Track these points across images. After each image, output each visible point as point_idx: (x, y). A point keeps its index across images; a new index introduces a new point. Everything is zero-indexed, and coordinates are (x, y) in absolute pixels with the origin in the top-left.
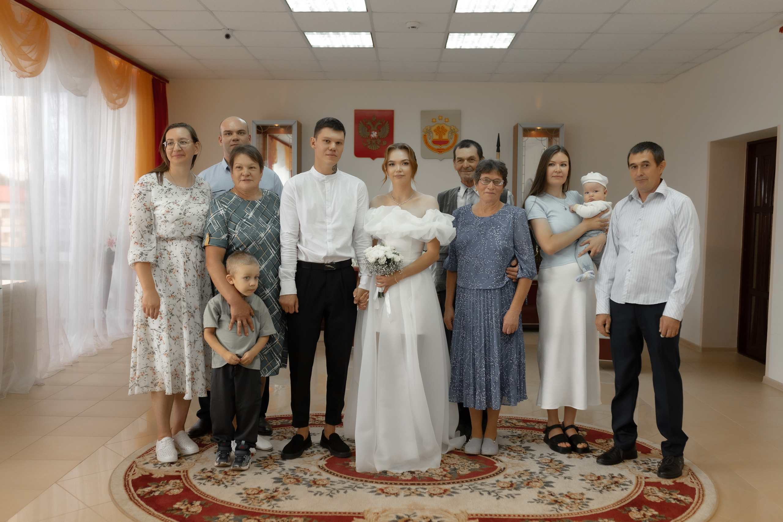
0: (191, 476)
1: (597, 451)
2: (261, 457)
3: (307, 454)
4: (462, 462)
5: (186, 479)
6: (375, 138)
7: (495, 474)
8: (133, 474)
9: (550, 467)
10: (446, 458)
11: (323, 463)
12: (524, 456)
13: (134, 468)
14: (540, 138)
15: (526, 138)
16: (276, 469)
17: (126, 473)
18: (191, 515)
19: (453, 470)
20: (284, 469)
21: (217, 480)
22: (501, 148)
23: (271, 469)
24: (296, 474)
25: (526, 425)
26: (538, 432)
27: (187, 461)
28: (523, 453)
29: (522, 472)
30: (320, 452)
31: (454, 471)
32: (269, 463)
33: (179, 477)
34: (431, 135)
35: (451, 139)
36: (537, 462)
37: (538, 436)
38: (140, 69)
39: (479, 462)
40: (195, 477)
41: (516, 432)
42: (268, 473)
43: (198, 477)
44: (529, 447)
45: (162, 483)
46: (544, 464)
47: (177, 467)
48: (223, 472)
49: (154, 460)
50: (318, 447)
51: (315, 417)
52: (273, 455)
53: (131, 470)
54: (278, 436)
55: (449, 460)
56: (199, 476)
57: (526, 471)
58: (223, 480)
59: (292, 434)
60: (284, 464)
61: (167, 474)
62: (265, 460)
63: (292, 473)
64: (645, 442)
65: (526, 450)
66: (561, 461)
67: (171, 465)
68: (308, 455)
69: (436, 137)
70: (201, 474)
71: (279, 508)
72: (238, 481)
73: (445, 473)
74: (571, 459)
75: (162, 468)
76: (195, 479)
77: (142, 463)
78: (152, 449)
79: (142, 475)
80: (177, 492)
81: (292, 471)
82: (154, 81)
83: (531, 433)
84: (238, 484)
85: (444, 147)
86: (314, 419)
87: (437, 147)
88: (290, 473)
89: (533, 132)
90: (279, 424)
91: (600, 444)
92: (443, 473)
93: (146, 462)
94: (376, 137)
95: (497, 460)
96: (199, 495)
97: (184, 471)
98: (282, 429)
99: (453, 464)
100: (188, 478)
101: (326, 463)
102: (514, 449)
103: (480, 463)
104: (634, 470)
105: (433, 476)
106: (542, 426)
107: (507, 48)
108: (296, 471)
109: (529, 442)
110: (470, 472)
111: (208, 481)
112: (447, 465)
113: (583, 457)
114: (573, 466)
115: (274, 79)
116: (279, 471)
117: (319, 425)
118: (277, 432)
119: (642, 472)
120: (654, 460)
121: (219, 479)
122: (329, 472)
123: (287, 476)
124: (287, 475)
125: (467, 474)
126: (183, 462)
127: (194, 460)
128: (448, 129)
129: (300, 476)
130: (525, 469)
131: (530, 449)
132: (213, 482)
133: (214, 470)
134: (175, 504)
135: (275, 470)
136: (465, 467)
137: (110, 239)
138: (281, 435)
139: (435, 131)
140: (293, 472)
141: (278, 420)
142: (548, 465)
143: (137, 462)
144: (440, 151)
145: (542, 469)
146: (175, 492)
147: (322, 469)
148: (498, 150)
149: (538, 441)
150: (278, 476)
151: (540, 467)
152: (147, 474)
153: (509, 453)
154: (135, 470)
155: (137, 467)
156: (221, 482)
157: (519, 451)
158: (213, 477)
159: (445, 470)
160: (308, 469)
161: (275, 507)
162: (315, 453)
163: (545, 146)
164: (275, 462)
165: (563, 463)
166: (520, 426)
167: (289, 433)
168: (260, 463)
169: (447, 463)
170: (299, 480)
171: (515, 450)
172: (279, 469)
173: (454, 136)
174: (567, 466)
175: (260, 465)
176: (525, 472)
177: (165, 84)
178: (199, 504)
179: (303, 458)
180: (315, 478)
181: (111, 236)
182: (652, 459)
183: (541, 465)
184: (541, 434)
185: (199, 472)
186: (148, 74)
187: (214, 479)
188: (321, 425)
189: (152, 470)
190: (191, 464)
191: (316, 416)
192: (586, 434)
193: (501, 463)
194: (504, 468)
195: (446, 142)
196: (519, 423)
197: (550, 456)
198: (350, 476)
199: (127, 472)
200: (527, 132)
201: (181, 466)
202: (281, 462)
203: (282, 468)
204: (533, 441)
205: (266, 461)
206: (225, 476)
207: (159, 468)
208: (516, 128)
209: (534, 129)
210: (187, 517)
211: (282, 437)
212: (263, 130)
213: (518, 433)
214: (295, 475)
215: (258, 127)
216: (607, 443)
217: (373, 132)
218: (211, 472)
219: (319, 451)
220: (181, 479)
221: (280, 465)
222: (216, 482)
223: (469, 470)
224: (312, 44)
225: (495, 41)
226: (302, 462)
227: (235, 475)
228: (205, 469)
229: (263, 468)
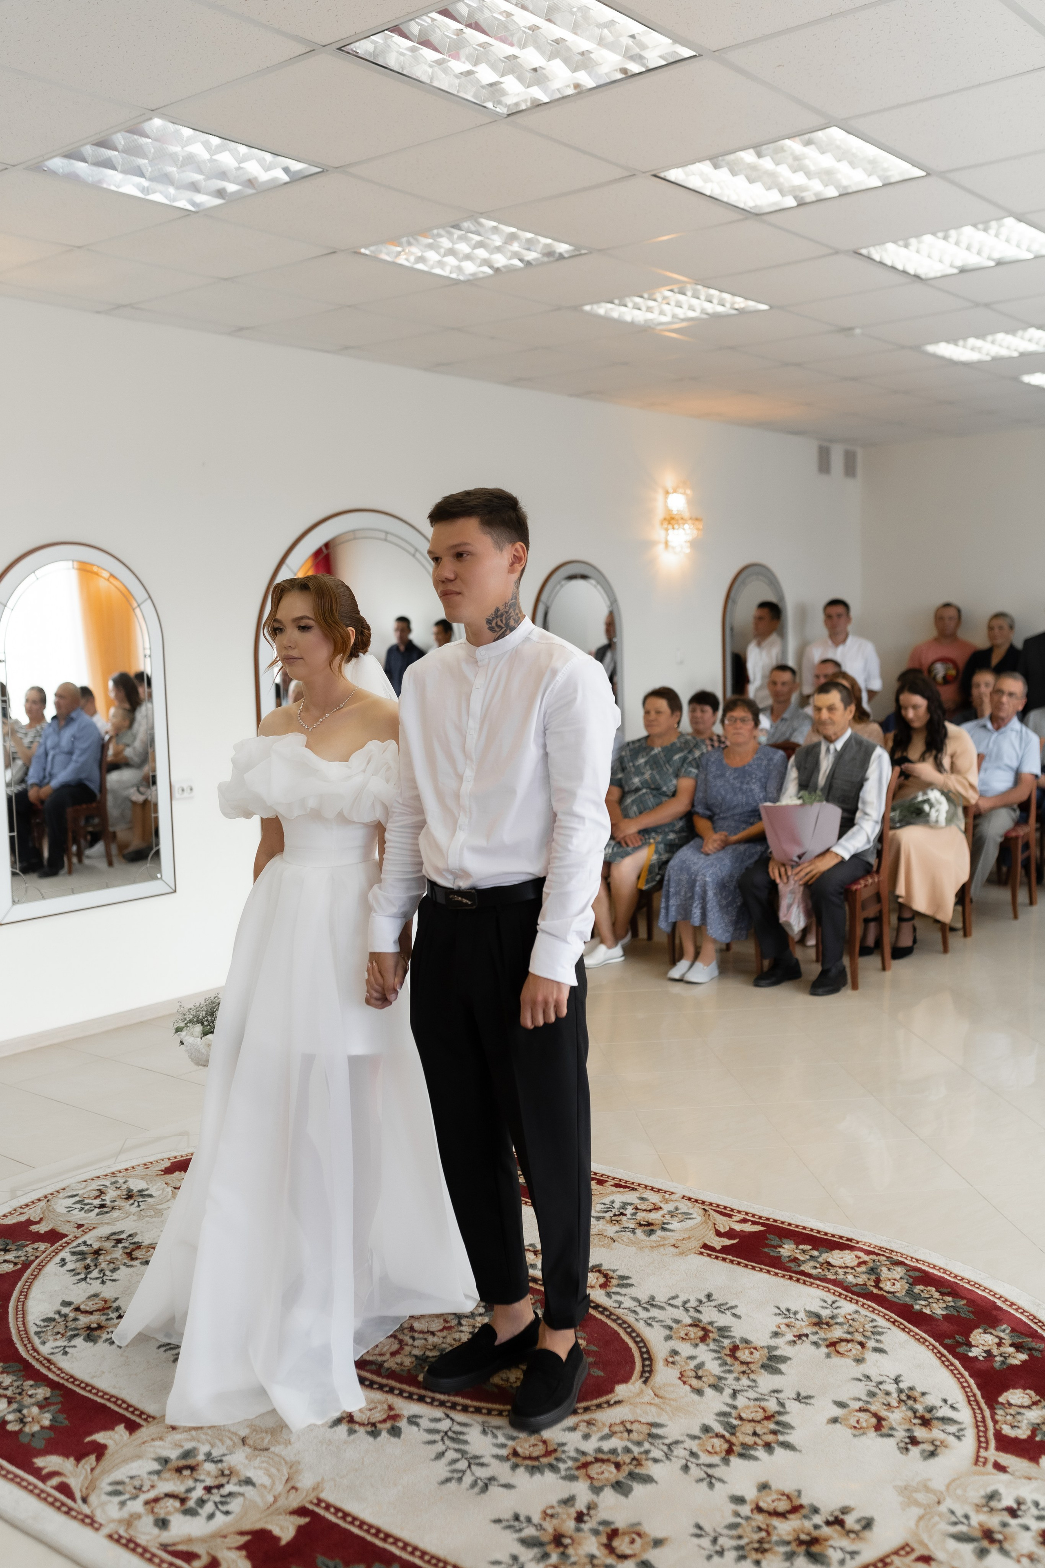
5: (985, 1432)
16: (752, 1403)
18: (994, 1327)
20: (734, 1394)
21: (910, 1409)
24: (723, 1367)
32: (748, 1428)
33: (1006, 1444)
40: (960, 1433)
42: (779, 1394)
43: (952, 1429)
48: (884, 1431)
58: (894, 1403)
60: (720, 1412)
61: (1031, 1466)
62: (751, 1446)
63: (727, 1375)
67: (1015, 1506)
70: (941, 1436)
71: (825, 1299)
72: (860, 1390)
76: (963, 1426)
80: (1016, 1396)
84: (868, 1378)
88: (731, 1378)
96: (966, 1374)
97: (985, 1464)
100: (979, 1431)
101: (620, 1387)
108: (713, 1380)
111: (930, 1410)
116: (749, 1393)
121: (904, 1408)
122: (646, 1355)
123: (744, 1372)
124: (740, 1378)
126: (978, 1507)
127: (943, 1508)
129: (719, 1363)
132: (921, 1403)
133: (902, 1445)
134: (1024, 1362)
135: (756, 1400)
140: (721, 1377)
146: (1018, 1396)
147: (650, 1372)
150: (764, 1379)
156: (903, 1397)
158: (916, 1420)
160: (681, 1378)
161: (830, 1302)
164: (736, 1426)
168: (770, 1438)
170: (728, 1353)
172: (742, 1400)
175: (778, 1427)
178: (973, 1349)
179: (654, 1420)
180: (692, 1346)
185: (946, 1451)
187: (915, 1412)
190: (959, 1492)
201: (989, 1492)
202: (720, 1422)
203: (736, 1398)
205: (752, 1438)
206: (883, 1413)
210: (1005, 1326)
214: (727, 1368)
218: (914, 1441)
220: (999, 1435)
221: (729, 1415)
222: (915, 1400)
226: (668, 1409)
227: (861, 1410)
228: (926, 1454)
229: (776, 1415)
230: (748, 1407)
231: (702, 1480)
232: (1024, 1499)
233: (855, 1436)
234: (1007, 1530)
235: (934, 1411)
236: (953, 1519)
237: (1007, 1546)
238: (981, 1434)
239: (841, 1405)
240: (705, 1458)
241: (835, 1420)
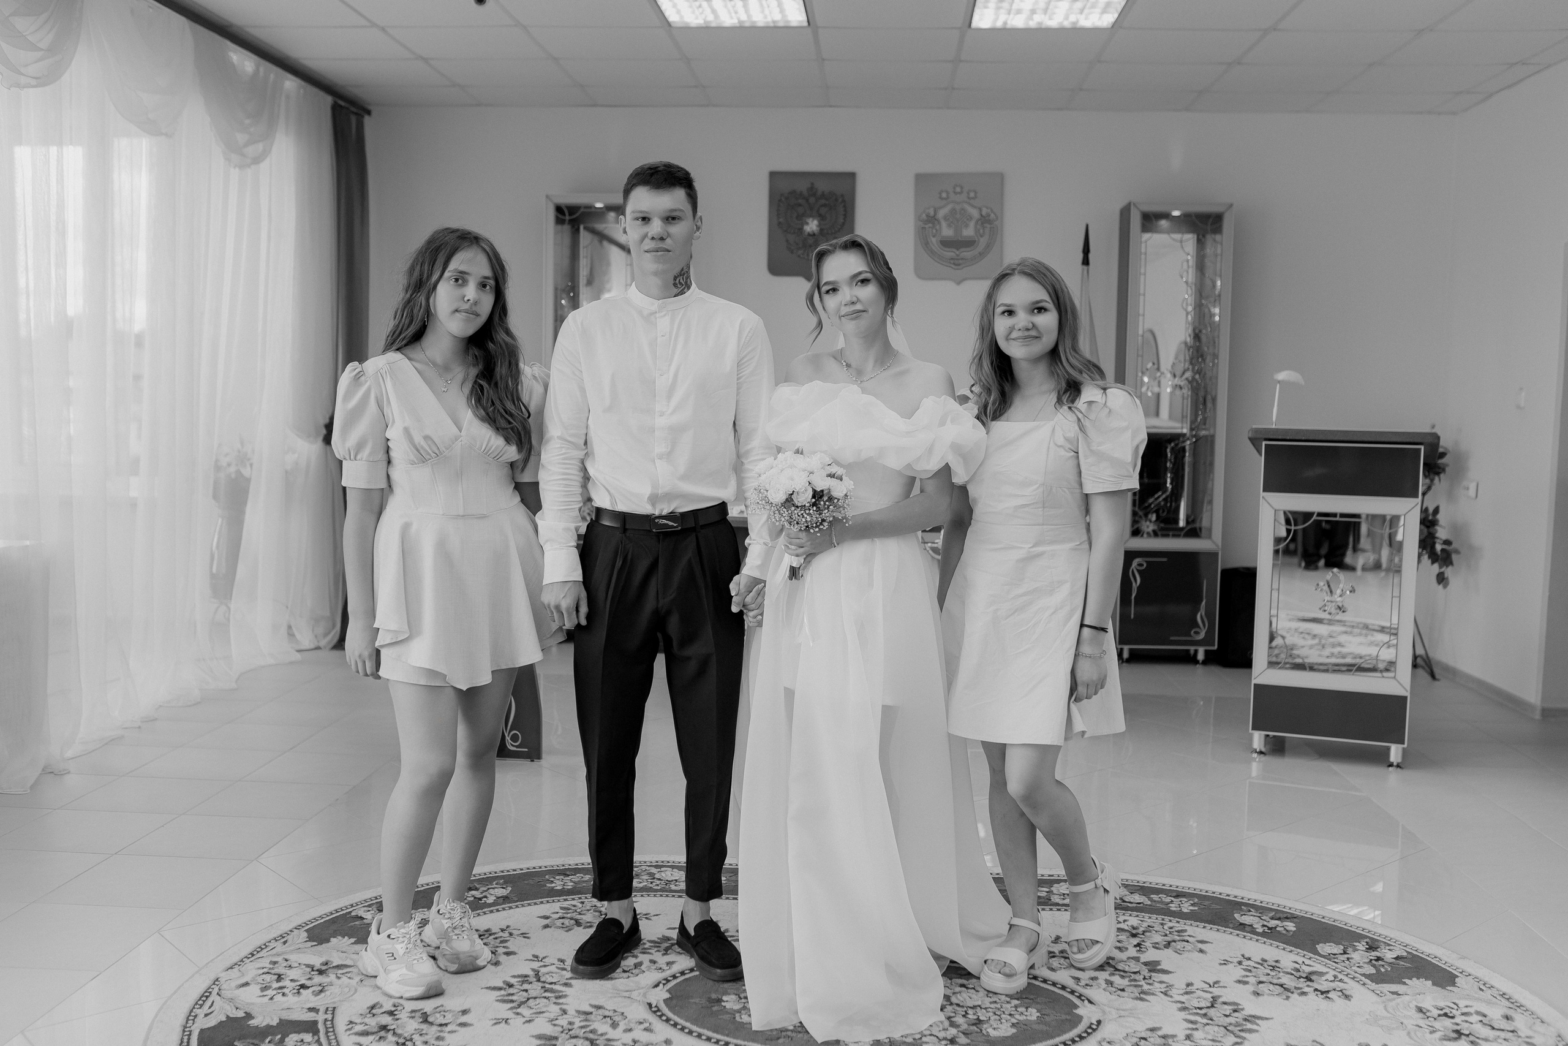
0: (341, 1024)
1: (1324, 978)
2: (514, 977)
3: (624, 971)
4: (995, 1002)
5: (327, 1032)
6: (814, 235)
7: (1077, 1039)
8: (206, 1015)
9: (1212, 1020)
10: (958, 989)
11: (659, 996)
12: (1146, 987)
13: (214, 997)
14: (1178, 236)
15: (1146, 236)
16: (545, 1009)
17: (191, 1011)
19: (973, 1024)
20: (565, 1012)
21: (400, 1036)
22: (1091, 256)
23: (534, 1011)
24: (591, 1028)
25: (1149, 903)
26: (1178, 922)
27: (339, 982)
28: (1144, 978)
29: (1143, 1035)
30: (656, 965)
31: (975, 1028)
32: (532, 993)
33: (311, 1027)
34: (938, 227)
35: (982, 236)
36: (1180, 1005)
37: (1178, 931)
38: (303, 83)
39: (1038, 1003)
40: (350, 1026)
41: (1125, 921)
42: (525, 1019)
43: (359, 1028)
44: (1158, 963)
45: (269, 1042)
46: (1195, 1011)
47: (313, 998)
48: (418, 1014)
49: (264, 976)
50: (652, 951)
51: (654, 870)
52: (543, 970)
53: (204, 1001)
54: (563, 918)
55: (965, 995)
56: (361, 1024)
57: (1152, 1030)
58: (416, 1037)
59: (597, 914)
60: (566, 996)
61: (286, 1018)
62: (523, 982)
63: (584, 1023)
64: (1438, 955)
65: (1150, 971)
66: (1237, 1004)
67: (301, 990)
68: (628, 973)
69: (947, 232)
70: (366, 1021)
72: (451, 1040)
73: (953, 1031)
74: (1261, 998)
75: (279, 998)
76: (348, 1033)
77: (234, 984)
78: (267, 946)
79: (228, 1017)
81: (583, 1017)
82: (335, 108)
83: (1162, 924)
85: (967, 253)
86: (652, 875)
87: (950, 253)
88: (578, 1023)
89: (1164, 223)
90: (570, 886)
91: (1330, 957)
92: (948, 1033)
93: (243, 981)
94: (816, 232)
95: (1080, 997)
97: (327, 1010)
98: (573, 899)
99: (974, 1007)
100: (334, 1031)
101: (668, 995)
102: (1120, 966)
103: (1039, 1006)
104: (1419, 1034)
105: (924, 1039)
106: (1186, 905)
107: (1110, 26)
108: (592, 1017)
109: (1157, 948)
110: (1014, 1031)
111: (381, 1039)
112: (958, 1008)
113: (1290, 994)
114: (1267, 1019)
115: (595, 105)
116: (552, 1016)
117: (661, 890)
118: (562, 908)
119: (1441, 1039)
120: (1466, 1007)
121: (406, 1035)
122: (672, 1022)
123: (569, 1030)
124: (570, 1027)
125: (1006, 1037)
126: (330, 985)
127: (357, 979)
128: (975, 213)
129: (599, 1033)
130: (1151, 1026)
131: (1159, 967)
132: (391, 1042)
133: (399, 1008)
135: (543, 1012)
136: (1003, 1016)
137: (239, 452)
138: (569, 915)
139: (945, 218)
140: (586, 1020)
141: (569, 875)
142: (1205, 1015)
143: (222, 980)
144: (956, 263)
145: (1191, 1026)
147: (655, 1012)
148: (1086, 262)
149: (1179, 945)
150: (549, 1030)
151: (1186, 1020)
152: (240, 1014)
153: (1109, 978)
154: (213, 1002)
155: (219, 995)
156: (410, 1044)
157: (1135, 973)
158: (392, 1027)
159: (953, 1024)
160: (623, 1013)
162: (643, 967)
163: (1188, 254)
164: (545, 991)
165: (1243, 1009)
166: (1134, 905)
167: (588, 910)
168: (511, 991)
169: (958, 1005)
170: (598, 1042)
171: (1124, 971)
172: (555, 1010)
173: (987, 231)
174: (1252, 1019)
175: (510, 998)
176: (1149, 1034)
177: (363, 117)
179: (613, 981)
180: (637, 1039)
181: (242, 444)
182: (1462, 1003)
183: (1190, 1014)
184: (1186, 927)
185: (362, 1012)
186: (322, 94)
188: (667, 891)
189: (253, 1004)
190: (347, 989)
191: (656, 867)
192: (1295, 929)
193: (1089, 1005)
194: (1099, 1022)
195: (969, 243)
196: (1133, 896)
197: (1211, 990)
198: (723, 1034)
199: (194, 1008)
200: (1150, 220)
201: (323, 995)
202: (561, 991)
203: (561, 1009)
204: (1168, 945)
205: (526, 986)
206: (424, 1026)
207: (271, 999)
208: (1125, 213)
209: (1166, 216)
211: (573, 922)
212: (570, 215)
213: (1129, 923)
214: (588, 1029)
215: (559, 209)
216: (1346, 956)
217: (810, 220)
218: (391, 1013)
219: (654, 962)
220: (316, 1032)
221: (556, 998)
223: (1013, 1025)
224: (671, 19)
225: (1082, 11)
226: (611, 991)
227: (446, 1025)
228: (378, 1006)
229: (517, 1006)
230: (546, 1006)
231: (544, 958)
232: (294, 996)
233: (442, 1006)
234: (310, 976)
235: (377, 1038)
236: (349, 975)
237: (309, 970)
238: (331, 1030)
239: (463, 1025)
240: (553, 968)
241: (464, 1012)
